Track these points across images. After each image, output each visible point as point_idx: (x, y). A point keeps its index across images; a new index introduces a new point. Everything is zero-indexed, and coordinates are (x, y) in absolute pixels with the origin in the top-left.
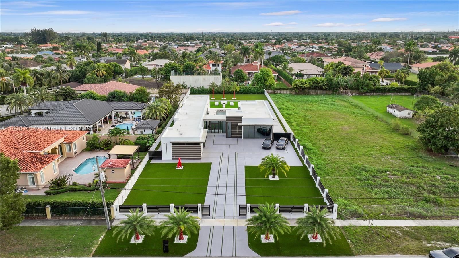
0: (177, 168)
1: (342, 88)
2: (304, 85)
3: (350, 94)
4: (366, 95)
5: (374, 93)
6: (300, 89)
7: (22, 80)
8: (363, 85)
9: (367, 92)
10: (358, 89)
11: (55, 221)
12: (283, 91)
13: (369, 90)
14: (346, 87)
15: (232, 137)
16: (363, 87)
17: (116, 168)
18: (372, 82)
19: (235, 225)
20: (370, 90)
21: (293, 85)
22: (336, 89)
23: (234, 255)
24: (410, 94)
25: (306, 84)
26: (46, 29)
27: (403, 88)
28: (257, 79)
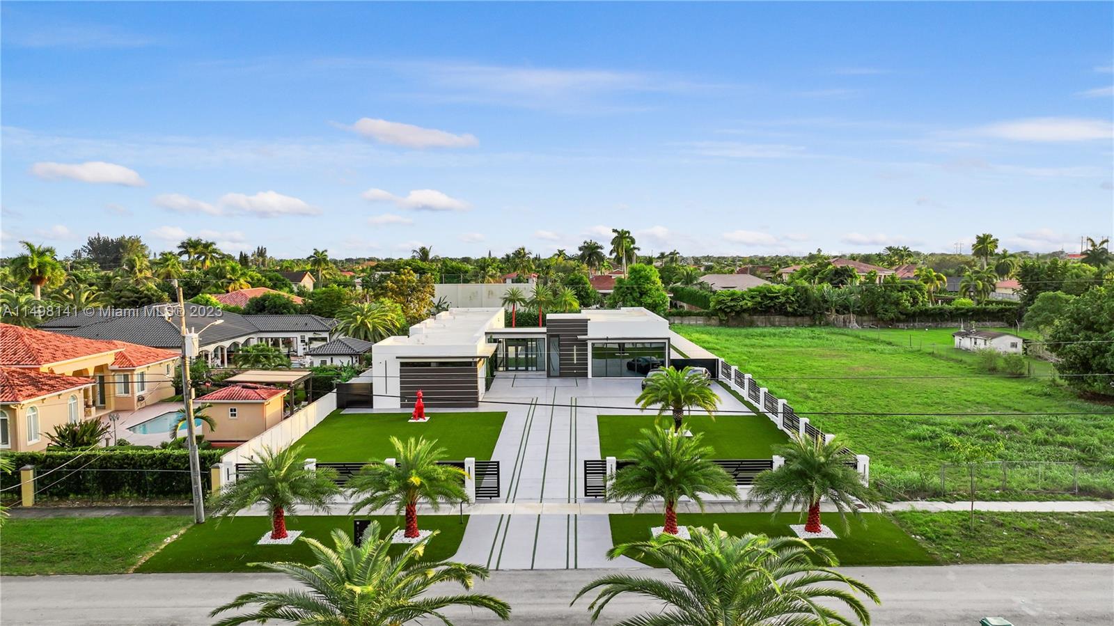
0: (410, 421)
1: (834, 311)
2: (741, 303)
3: (855, 324)
4: (897, 328)
5: (916, 324)
6: (730, 312)
7: (35, 269)
8: (885, 303)
9: (899, 320)
10: (873, 313)
11: (41, 510)
12: (687, 318)
13: (901, 313)
14: (844, 308)
15: (562, 375)
16: (886, 306)
17: (244, 401)
18: (907, 296)
19: (572, 513)
20: (906, 314)
21: (712, 304)
22: (821, 314)
23: (572, 565)
24: (1006, 325)
25: (745, 301)
26: (124, 237)
27: (985, 309)
28: (621, 290)
